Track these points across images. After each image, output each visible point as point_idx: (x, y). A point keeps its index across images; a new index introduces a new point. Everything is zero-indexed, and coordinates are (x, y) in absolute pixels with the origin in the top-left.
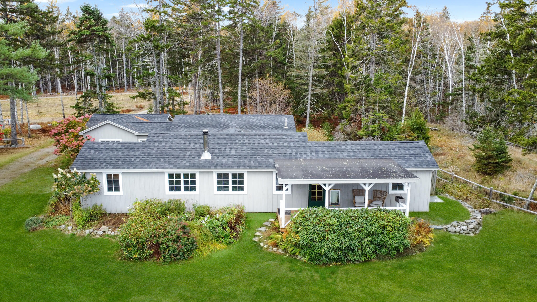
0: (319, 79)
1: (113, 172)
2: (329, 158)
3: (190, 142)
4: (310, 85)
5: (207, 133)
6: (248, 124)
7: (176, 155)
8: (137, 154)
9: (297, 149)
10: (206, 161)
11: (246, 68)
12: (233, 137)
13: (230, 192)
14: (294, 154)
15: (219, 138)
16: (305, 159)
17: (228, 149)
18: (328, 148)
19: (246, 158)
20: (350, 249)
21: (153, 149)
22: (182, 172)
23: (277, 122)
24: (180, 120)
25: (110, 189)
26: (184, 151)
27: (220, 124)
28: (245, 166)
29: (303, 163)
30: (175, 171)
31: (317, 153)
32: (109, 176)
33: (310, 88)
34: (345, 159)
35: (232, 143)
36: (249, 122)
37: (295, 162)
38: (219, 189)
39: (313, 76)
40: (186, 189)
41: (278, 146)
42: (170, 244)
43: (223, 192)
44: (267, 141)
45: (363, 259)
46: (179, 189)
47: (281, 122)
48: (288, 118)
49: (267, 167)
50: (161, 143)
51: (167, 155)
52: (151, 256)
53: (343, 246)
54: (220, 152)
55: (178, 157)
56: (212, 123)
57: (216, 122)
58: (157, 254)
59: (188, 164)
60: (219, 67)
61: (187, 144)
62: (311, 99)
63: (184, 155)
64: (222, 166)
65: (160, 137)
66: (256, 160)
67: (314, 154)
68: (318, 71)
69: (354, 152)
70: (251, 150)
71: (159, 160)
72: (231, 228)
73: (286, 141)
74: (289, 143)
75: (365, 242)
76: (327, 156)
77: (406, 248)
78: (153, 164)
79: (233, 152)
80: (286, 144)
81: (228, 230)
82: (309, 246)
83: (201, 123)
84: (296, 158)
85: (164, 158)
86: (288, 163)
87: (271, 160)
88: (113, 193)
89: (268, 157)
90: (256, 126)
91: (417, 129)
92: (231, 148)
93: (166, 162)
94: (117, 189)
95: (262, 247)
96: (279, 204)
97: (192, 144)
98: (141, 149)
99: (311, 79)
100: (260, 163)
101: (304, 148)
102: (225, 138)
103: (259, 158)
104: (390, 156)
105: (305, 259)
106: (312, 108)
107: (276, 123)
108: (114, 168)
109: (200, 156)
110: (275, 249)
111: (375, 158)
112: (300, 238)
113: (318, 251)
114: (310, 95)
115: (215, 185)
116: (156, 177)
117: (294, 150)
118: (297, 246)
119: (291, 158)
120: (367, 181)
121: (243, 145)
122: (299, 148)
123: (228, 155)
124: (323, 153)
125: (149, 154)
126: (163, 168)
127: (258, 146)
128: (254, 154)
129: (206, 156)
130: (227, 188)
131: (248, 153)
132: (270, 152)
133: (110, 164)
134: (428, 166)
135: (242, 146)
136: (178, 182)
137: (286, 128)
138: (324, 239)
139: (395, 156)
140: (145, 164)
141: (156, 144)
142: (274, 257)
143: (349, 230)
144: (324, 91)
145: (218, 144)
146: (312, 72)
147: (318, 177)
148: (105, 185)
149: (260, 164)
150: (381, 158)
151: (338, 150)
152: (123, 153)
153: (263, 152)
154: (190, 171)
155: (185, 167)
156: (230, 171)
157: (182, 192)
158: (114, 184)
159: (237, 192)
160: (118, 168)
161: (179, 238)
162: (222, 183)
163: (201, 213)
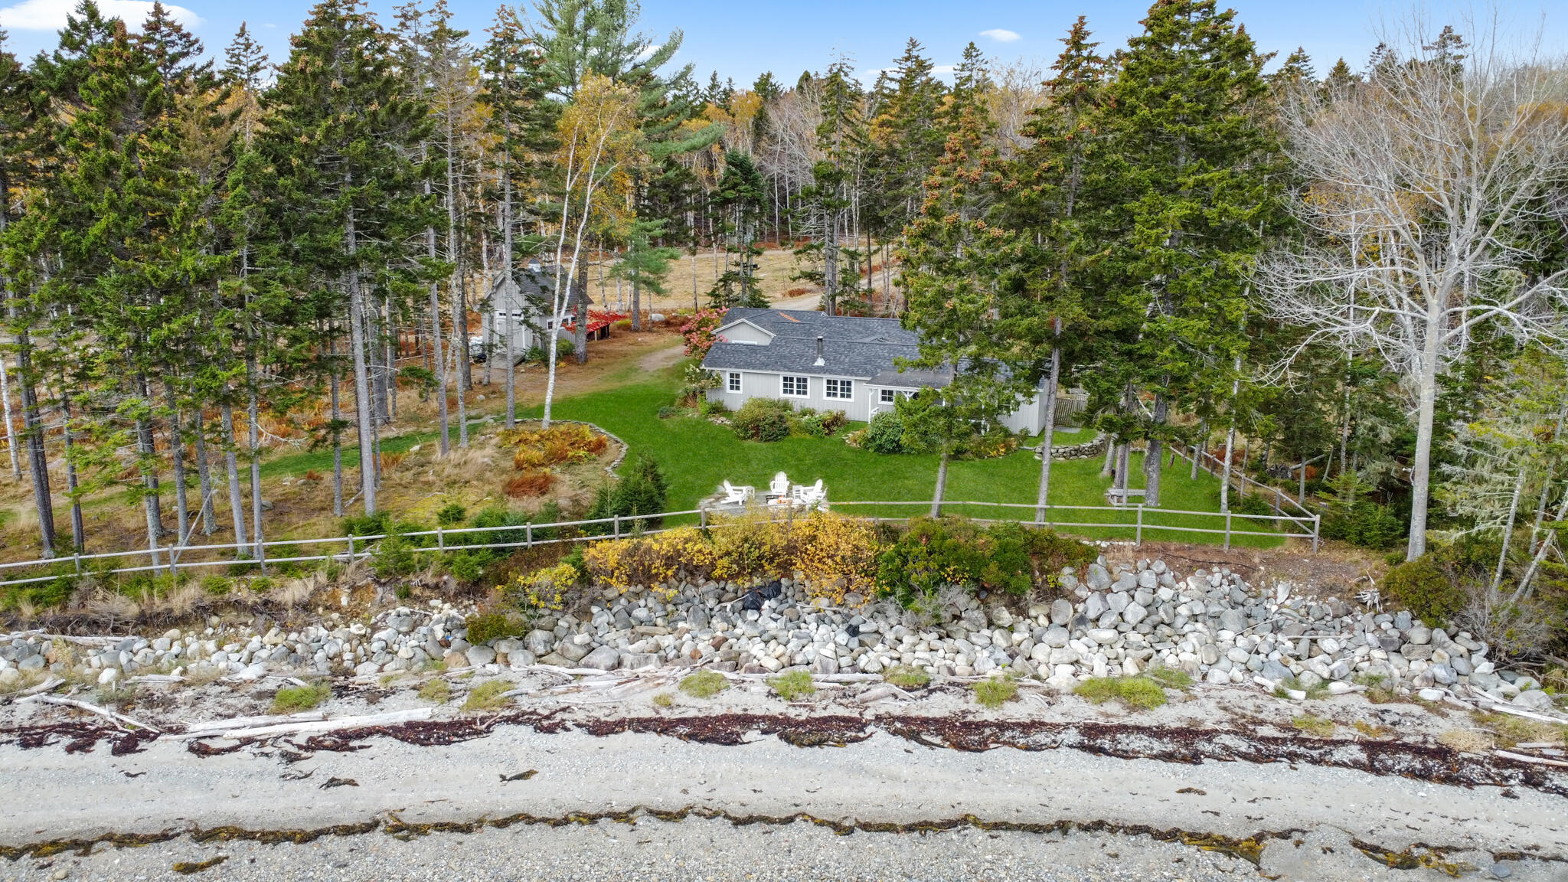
1: (735, 371)
5: (821, 340)
7: (793, 359)
8: (760, 355)
10: (819, 366)
13: (838, 398)
17: (843, 358)
19: (855, 367)
21: (773, 353)
22: (795, 375)
25: (732, 388)
26: (800, 357)
28: (853, 374)
30: (789, 374)
32: (732, 375)
37: (898, 374)
38: (829, 395)
40: (798, 392)
42: (767, 426)
43: (831, 398)
46: (791, 392)
51: (786, 359)
54: (833, 359)
55: (794, 362)
58: (758, 435)
59: (804, 369)
61: (806, 350)
63: (800, 360)
64: (833, 372)
66: (864, 369)
70: (864, 359)
71: (779, 363)
72: (827, 426)
78: (772, 366)
79: (847, 360)
81: (822, 427)
82: (877, 438)
86: (892, 374)
87: (879, 370)
88: (735, 391)
92: (846, 357)
93: (783, 366)
94: (738, 388)
95: (845, 443)
97: (811, 351)
98: (763, 352)
100: (869, 372)
103: (868, 367)
105: (871, 450)
108: (736, 368)
109: (813, 363)
110: (855, 444)
113: (880, 443)
115: (825, 391)
116: (772, 379)
118: (871, 439)
123: (840, 363)
125: (770, 358)
126: (780, 371)
127: (873, 356)
128: (865, 364)
129: (819, 362)
131: (860, 363)
133: (734, 364)
136: (792, 385)
140: (763, 366)
141: (778, 348)
148: (728, 384)
149: (869, 374)
152: (747, 355)
154: (802, 375)
155: (798, 371)
156: (839, 378)
157: (795, 395)
158: (735, 383)
159: (845, 400)
160: (742, 368)
161: (774, 423)
162: (832, 389)
163: (805, 413)
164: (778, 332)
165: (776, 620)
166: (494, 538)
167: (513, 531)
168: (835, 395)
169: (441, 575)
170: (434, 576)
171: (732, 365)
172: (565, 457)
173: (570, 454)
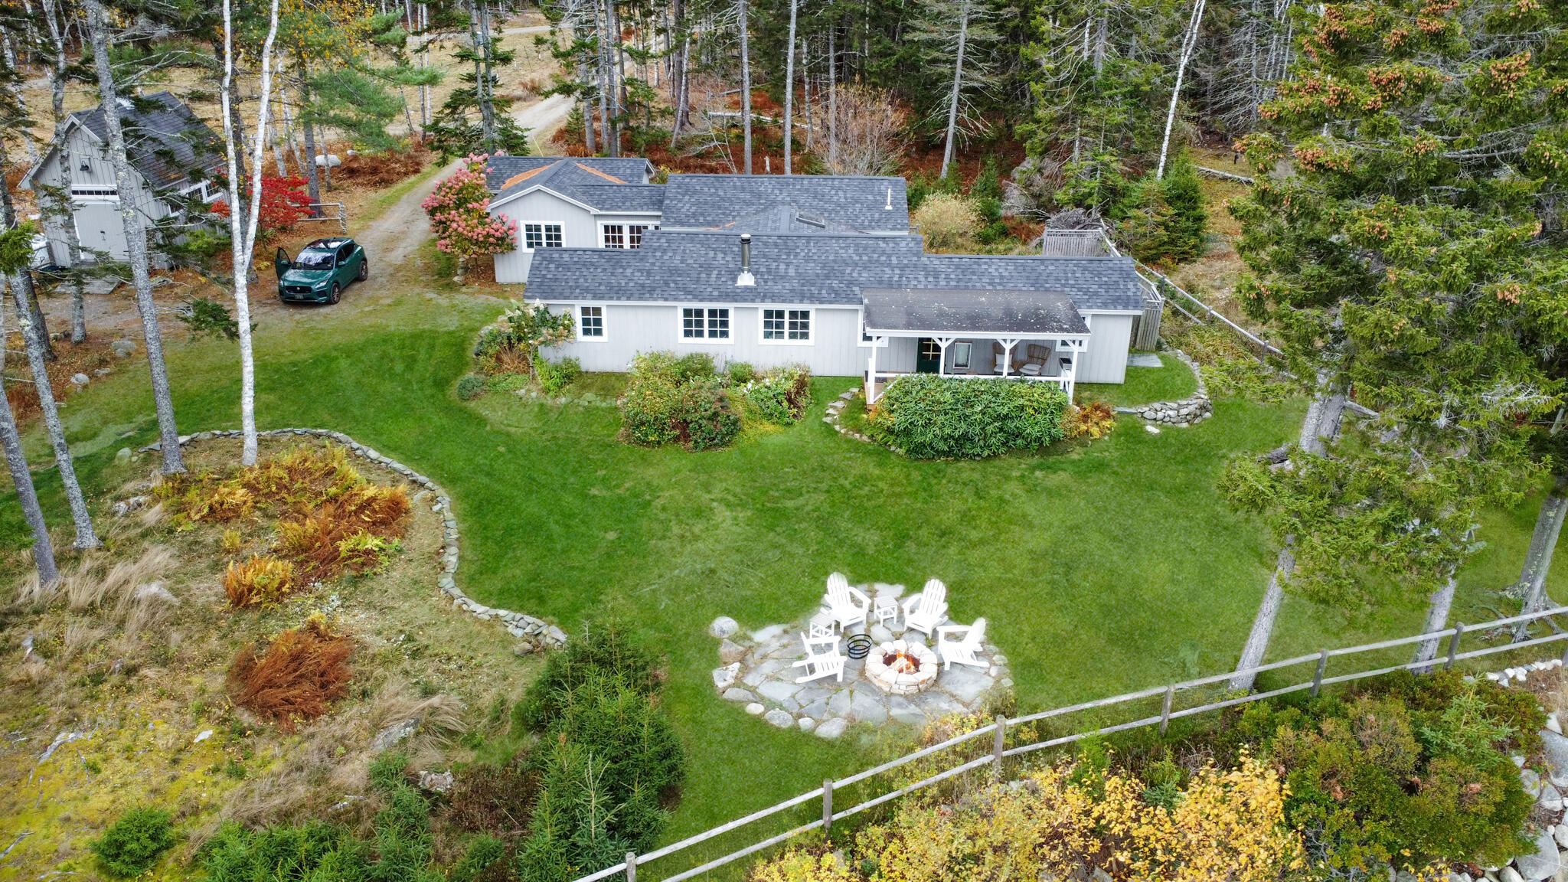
0: (982, 49)
1: (591, 304)
2: (957, 287)
3: (714, 250)
4: (959, 63)
5: (747, 241)
6: (815, 198)
7: (694, 275)
8: (629, 271)
9: (902, 269)
10: (747, 288)
11: (805, 20)
12: (790, 243)
13: (786, 341)
14: (896, 278)
15: (765, 244)
16: (915, 288)
17: (782, 267)
18: (957, 267)
19: (813, 285)
20: (965, 437)
21: (653, 264)
22: (706, 306)
23: (872, 193)
24: (679, 187)
25: (586, 332)
26: (708, 268)
27: (760, 198)
28: (812, 299)
29: (910, 296)
30: (694, 305)
31: (936, 277)
32: (585, 311)
33: (959, 71)
34: (983, 290)
35: (788, 254)
37: (896, 295)
38: (768, 335)
39: (968, 41)
40: (713, 334)
41: (870, 261)
42: (704, 422)
43: (773, 341)
44: (851, 251)
45: (986, 453)
46: (700, 334)
47: (880, 194)
48: (895, 185)
49: (850, 301)
50: (665, 251)
51: (680, 275)
52: (676, 439)
53: (957, 434)
54: (769, 272)
55: (698, 280)
56: (742, 195)
57: (752, 192)
58: (686, 437)
59: (716, 293)
60: (744, 25)
61: (711, 254)
62: (959, 100)
63: (709, 275)
64: (774, 298)
65: (663, 240)
66: (831, 288)
67: (931, 279)
68: (977, 33)
69: (1002, 277)
70: (823, 268)
71: (667, 284)
72: (790, 401)
73: (883, 253)
74: (889, 256)
75: (990, 429)
76: (953, 283)
77: (1055, 441)
78: (658, 291)
79: (792, 272)
80: (883, 258)
81: (785, 404)
82: (907, 432)
83: (721, 193)
84: (900, 286)
85: (675, 282)
86: (885, 296)
87: (856, 289)
88: (592, 338)
89: (850, 283)
90: (829, 202)
91: (1179, 197)
92: (788, 265)
93: (678, 289)
94: (598, 332)
95: (837, 432)
96: (866, 363)
97: (720, 256)
98: (633, 263)
99: (961, 50)
100: (837, 294)
101: (915, 266)
102: (776, 245)
103: (835, 284)
104: (1064, 286)
105: (901, 451)
106: (960, 122)
107: (870, 197)
108: (595, 297)
109: (735, 280)
110: (857, 436)
111: (1037, 290)
112: (895, 420)
113: (920, 439)
114: (956, 89)
115: (761, 329)
116: (663, 315)
117: (897, 271)
118: (890, 431)
119: (890, 285)
120: (1009, 335)
121: (808, 259)
122: (906, 266)
123: (782, 277)
124: (947, 278)
125: (649, 273)
126: (676, 299)
127: (835, 261)
128: (827, 277)
129: (746, 280)
130: (780, 335)
131: (817, 275)
132: (855, 275)
133: (587, 290)
134: (1126, 307)
135: (807, 261)
136: (700, 324)
137: (889, 208)
138: (929, 423)
139: (1073, 286)
140: (643, 293)
141: (658, 254)
142: (857, 447)
143: (968, 411)
144: (990, 80)
145: (765, 256)
146: (964, 33)
147: (930, 327)
148: (579, 327)
149: (837, 297)
150: (1047, 290)
151: (974, 273)
152: (604, 270)
153: (843, 273)
154: (718, 305)
155: (712, 298)
156: (786, 307)
157: (705, 342)
158: (593, 324)
159: (798, 342)
160: (602, 298)
161: (716, 414)
162: (773, 322)
163: (741, 376)
164: (600, 204)
171: (585, 292)
172: (334, 557)
173: (344, 546)
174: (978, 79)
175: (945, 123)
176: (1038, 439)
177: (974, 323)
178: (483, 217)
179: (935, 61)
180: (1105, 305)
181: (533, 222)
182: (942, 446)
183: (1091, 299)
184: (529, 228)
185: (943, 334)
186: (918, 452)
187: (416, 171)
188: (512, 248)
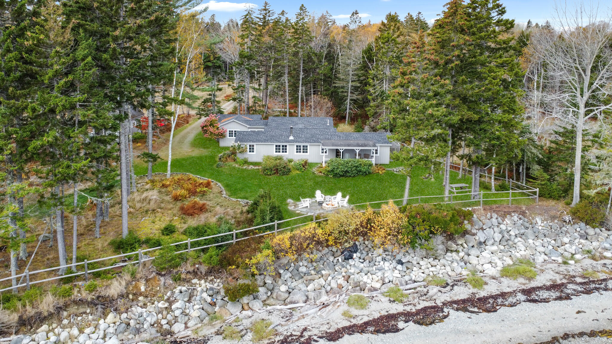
0: (356, 89)
1: (252, 144)
2: (345, 139)
4: (349, 92)
5: (292, 128)
7: (278, 137)
8: (261, 136)
9: (331, 136)
10: (291, 140)
11: (304, 81)
12: (302, 130)
13: (302, 153)
14: (330, 138)
15: (297, 130)
17: (301, 135)
18: (345, 135)
19: (308, 139)
20: (347, 172)
22: (281, 144)
23: (324, 121)
24: (272, 120)
25: (250, 151)
26: (282, 135)
27: (293, 122)
28: (308, 142)
29: (333, 141)
30: (278, 144)
31: (340, 137)
32: (250, 146)
33: (349, 94)
34: (352, 140)
35: (302, 132)
36: (309, 122)
37: (330, 141)
38: (297, 152)
39: (351, 86)
40: (283, 151)
41: (323, 134)
42: (282, 169)
43: (298, 154)
44: (318, 132)
45: (352, 175)
46: (279, 151)
47: (326, 121)
48: (330, 119)
49: (318, 143)
50: (270, 132)
51: (274, 137)
52: (275, 173)
53: (345, 171)
54: (297, 136)
56: (289, 122)
57: (291, 121)
58: (277, 173)
60: (287, 82)
61: (282, 132)
62: (350, 103)
63: (282, 137)
64: (299, 142)
65: (270, 129)
68: (354, 84)
69: (357, 137)
70: (311, 135)
71: (271, 139)
72: (303, 166)
73: (326, 132)
74: (328, 133)
75: (353, 169)
77: (369, 173)
78: (268, 141)
79: (303, 136)
82: (332, 171)
86: (327, 141)
87: (320, 140)
88: (251, 153)
89: (318, 139)
90: (312, 123)
93: (274, 140)
94: (253, 152)
95: (315, 173)
96: (322, 159)
97: (285, 133)
98: (262, 134)
99: (350, 89)
101: (335, 135)
102: (299, 130)
103: (314, 139)
104: (372, 139)
105: (331, 176)
106: (350, 109)
107: (323, 123)
108: (252, 142)
109: (288, 138)
110: (320, 174)
111: (365, 140)
112: (330, 169)
113: (336, 172)
114: (349, 99)
115: (295, 150)
116: (269, 147)
118: (329, 171)
119: (328, 139)
120: (358, 148)
121: (307, 133)
123: (301, 138)
124: (343, 137)
125: (266, 136)
126: (273, 142)
127: (314, 134)
128: (312, 137)
129: (291, 138)
131: (310, 137)
132: (319, 137)
134: (388, 143)
136: (279, 149)
137: (328, 125)
138: (338, 168)
139: (374, 139)
140: (265, 141)
141: (268, 132)
142: (320, 176)
143: (348, 165)
144: (358, 97)
145: (296, 133)
146: (350, 84)
147: (338, 146)
148: (248, 150)
149: (315, 142)
150: (367, 140)
151: (349, 136)
152: (255, 136)
153: (316, 136)
154: (284, 144)
155: (283, 142)
156: (302, 144)
157: (281, 153)
158: (252, 149)
159: (305, 154)
160: (255, 142)
161: (285, 167)
162: (298, 149)
163: (290, 161)
164: (250, 125)
165: (362, 263)
166: (216, 240)
167: (225, 236)
168: (300, 152)
169: (194, 265)
170: (191, 266)
171: (250, 141)
172: (196, 192)
173: (198, 190)
174: (355, 97)
175: (346, 110)
176: (365, 172)
177: (349, 146)
178: (218, 128)
179: (343, 92)
180: (382, 143)
181: (231, 130)
182: (341, 174)
183: (379, 142)
184: (230, 131)
185: (341, 148)
186: (335, 175)
187: (188, 123)
188: (225, 136)
